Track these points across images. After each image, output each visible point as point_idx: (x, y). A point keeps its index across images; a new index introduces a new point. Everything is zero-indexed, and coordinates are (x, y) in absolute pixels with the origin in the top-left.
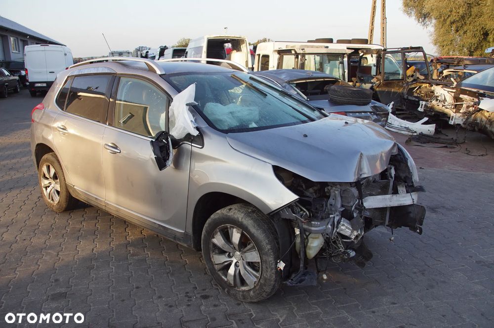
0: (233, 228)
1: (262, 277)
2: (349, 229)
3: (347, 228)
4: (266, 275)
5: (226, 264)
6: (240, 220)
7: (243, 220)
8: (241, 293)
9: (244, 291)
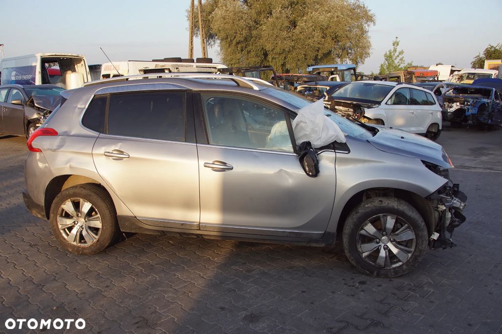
0: (386, 216)
1: (417, 250)
2: (459, 202)
3: (458, 201)
4: (422, 247)
5: (375, 249)
6: (396, 207)
7: (399, 207)
8: (392, 271)
9: (394, 268)
